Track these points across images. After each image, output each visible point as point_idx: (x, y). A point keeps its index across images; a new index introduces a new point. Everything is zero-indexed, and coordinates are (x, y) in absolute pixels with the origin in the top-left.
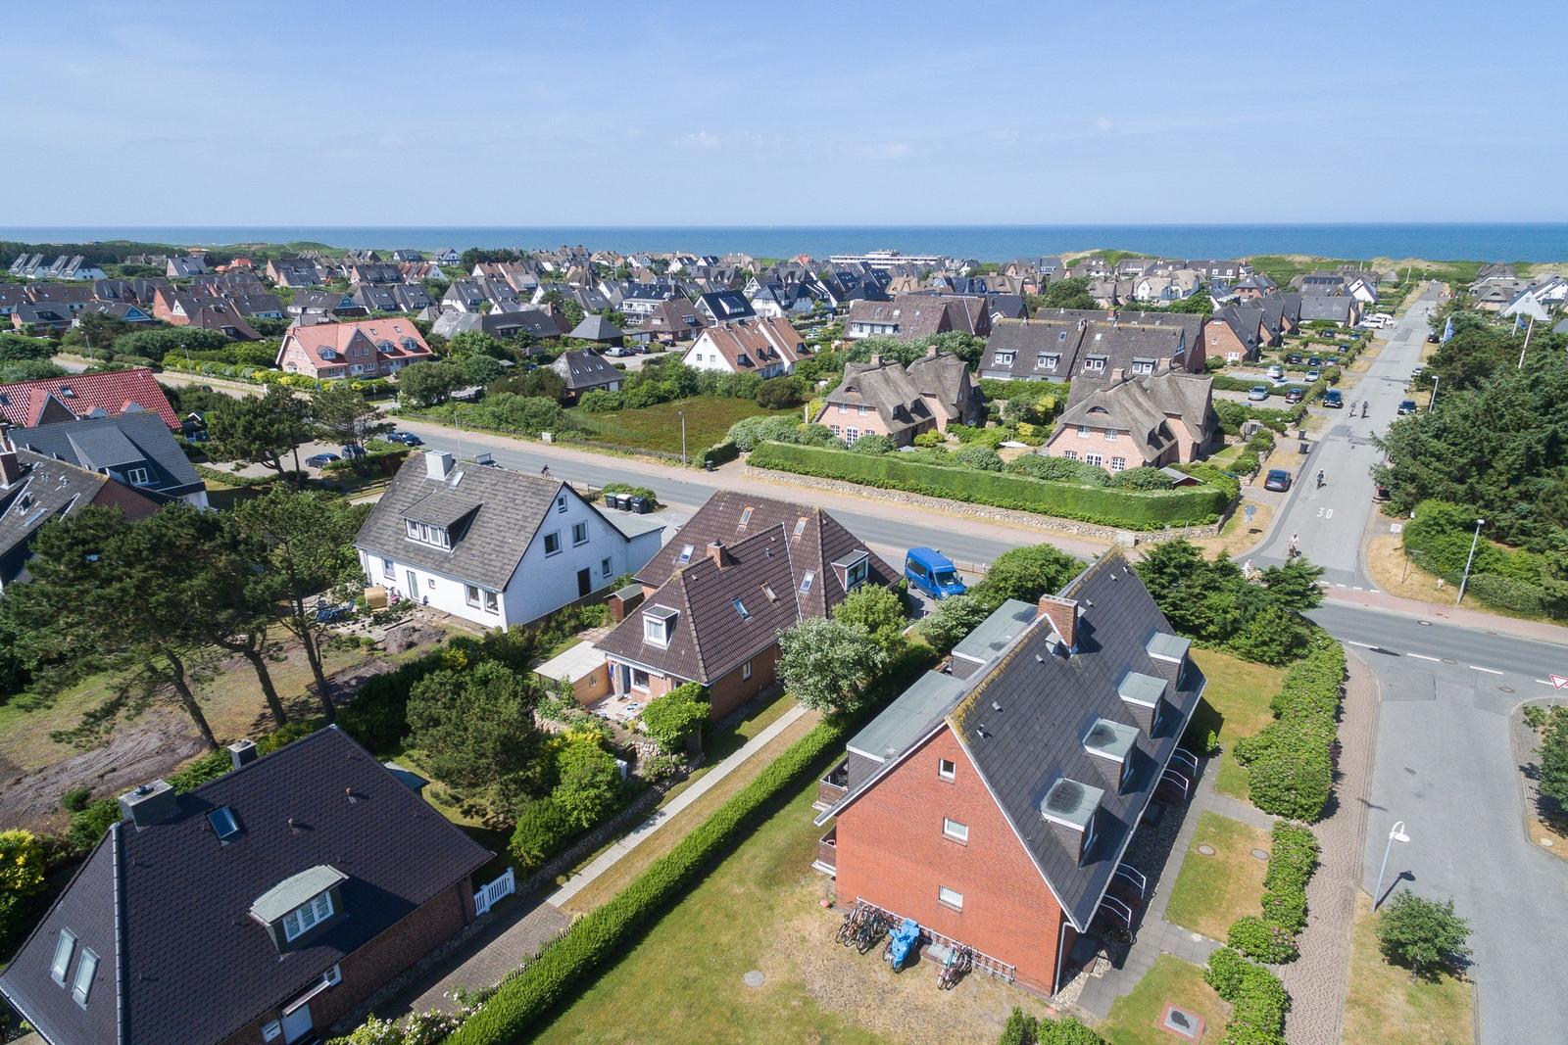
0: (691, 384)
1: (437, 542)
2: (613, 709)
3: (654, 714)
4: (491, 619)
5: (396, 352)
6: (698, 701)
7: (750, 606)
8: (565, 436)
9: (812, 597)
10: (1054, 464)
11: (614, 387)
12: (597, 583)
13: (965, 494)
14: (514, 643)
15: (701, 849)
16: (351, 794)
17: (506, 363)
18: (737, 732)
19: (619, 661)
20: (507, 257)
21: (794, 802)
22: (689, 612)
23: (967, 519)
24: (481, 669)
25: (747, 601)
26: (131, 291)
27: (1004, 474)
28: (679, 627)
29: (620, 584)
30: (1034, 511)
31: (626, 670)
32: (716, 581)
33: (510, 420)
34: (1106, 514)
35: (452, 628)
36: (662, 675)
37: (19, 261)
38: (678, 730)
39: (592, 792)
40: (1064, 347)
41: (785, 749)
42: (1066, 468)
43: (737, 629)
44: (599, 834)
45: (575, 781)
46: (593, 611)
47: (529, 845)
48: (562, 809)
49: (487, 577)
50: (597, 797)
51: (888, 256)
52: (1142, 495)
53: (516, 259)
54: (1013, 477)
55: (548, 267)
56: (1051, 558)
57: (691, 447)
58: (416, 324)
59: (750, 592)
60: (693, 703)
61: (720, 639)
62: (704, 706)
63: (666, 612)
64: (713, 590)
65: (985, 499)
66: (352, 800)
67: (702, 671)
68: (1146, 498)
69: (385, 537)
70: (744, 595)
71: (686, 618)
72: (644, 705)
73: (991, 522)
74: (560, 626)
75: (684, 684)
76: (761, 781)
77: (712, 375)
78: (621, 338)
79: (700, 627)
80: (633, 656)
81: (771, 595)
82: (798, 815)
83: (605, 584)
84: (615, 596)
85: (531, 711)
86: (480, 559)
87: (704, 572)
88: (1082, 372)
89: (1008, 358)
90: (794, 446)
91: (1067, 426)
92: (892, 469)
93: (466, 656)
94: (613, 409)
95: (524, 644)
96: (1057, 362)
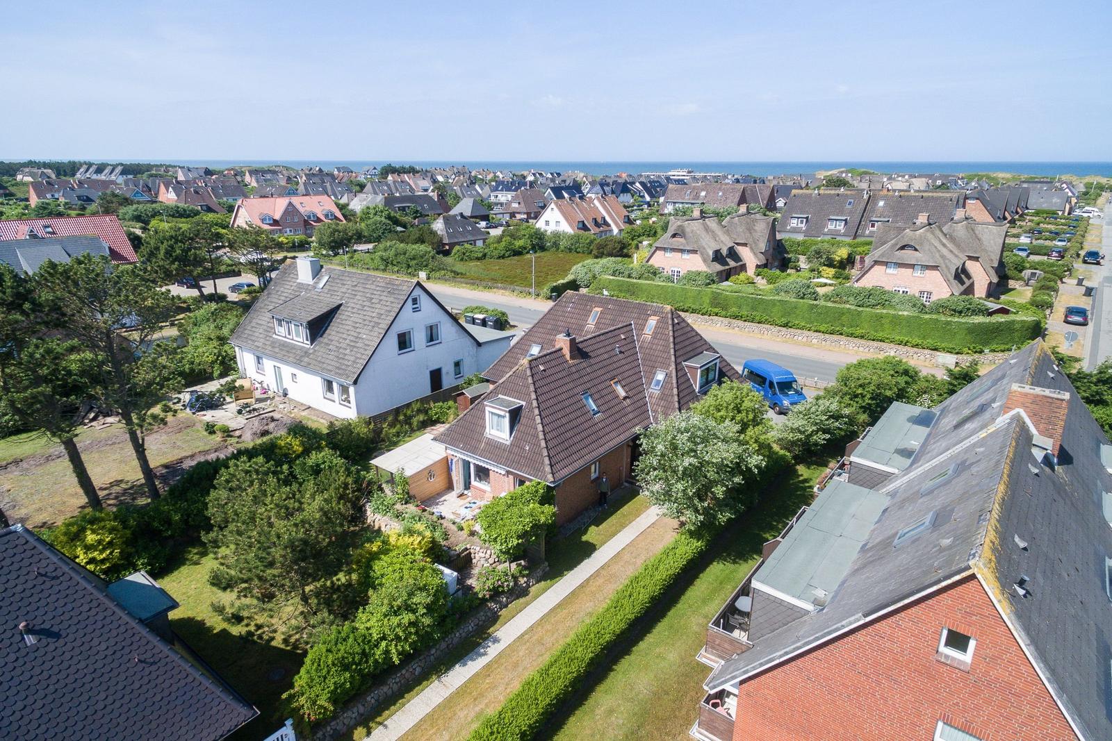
0: (539, 243)
1: (299, 338)
2: (452, 507)
3: (492, 516)
4: (342, 410)
5: (319, 220)
6: (542, 503)
7: (600, 402)
8: (437, 274)
9: (664, 396)
10: (870, 294)
11: (480, 243)
12: (448, 382)
13: (784, 320)
14: (358, 434)
15: (544, 702)
16: (29, 630)
17: (399, 229)
18: (584, 538)
19: (458, 455)
20: (412, 171)
21: (655, 631)
22: (535, 404)
23: (787, 342)
24: (314, 458)
25: (596, 396)
26: (148, 186)
27: (822, 303)
28: (523, 420)
29: (469, 383)
30: (852, 335)
31: (467, 465)
32: (564, 373)
33: (395, 263)
34: (924, 338)
35: (308, 419)
36: (503, 472)
37: (82, 170)
38: (519, 537)
39: (407, 617)
40: (851, 213)
41: (640, 562)
42: (878, 298)
43: (586, 425)
44: (416, 667)
45: (386, 601)
46: (441, 408)
47: (317, 689)
48: (366, 639)
49: (341, 371)
50: (411, 624)
51: (685, 174)
52: (963, 320)
53: (418, 172)
54: (830, 304)
55: (440, 179)
56: (901, 369)
57: (539, 284)
58: (337, 205)
59: (600, 387)
60: (537, 505)
61: (568, 435)
62: (549, 509)
63: (509, 403)
64: (561, 382)
65: (803, 324)
66: (30, 640)
67: (548, 469)
68: (966, 323)
69: (257, 334)
70: (593, 390)
71: (531, 410)
72: (482, 503)
73: (810, 345)
74: (408, 420)
75: (527, 483)
76: (617, 605)
77: (557, 235)
78: (488, 216)
79: (546, 421)
80: (473, 450)
81: (621, 392)
82: (662, 649)
83: (455, 383)
84: (463, 394)
85: (364, 505)
86: (336, 354)
87: (553, 363)
88: (867, 232)
89: (802, 222)
90: (628, 280)
91: (876, 262)
92: (715, 299)
93: (302, 443)
94: (478, 259)
95: (371, 436)
96: (846, 224)
